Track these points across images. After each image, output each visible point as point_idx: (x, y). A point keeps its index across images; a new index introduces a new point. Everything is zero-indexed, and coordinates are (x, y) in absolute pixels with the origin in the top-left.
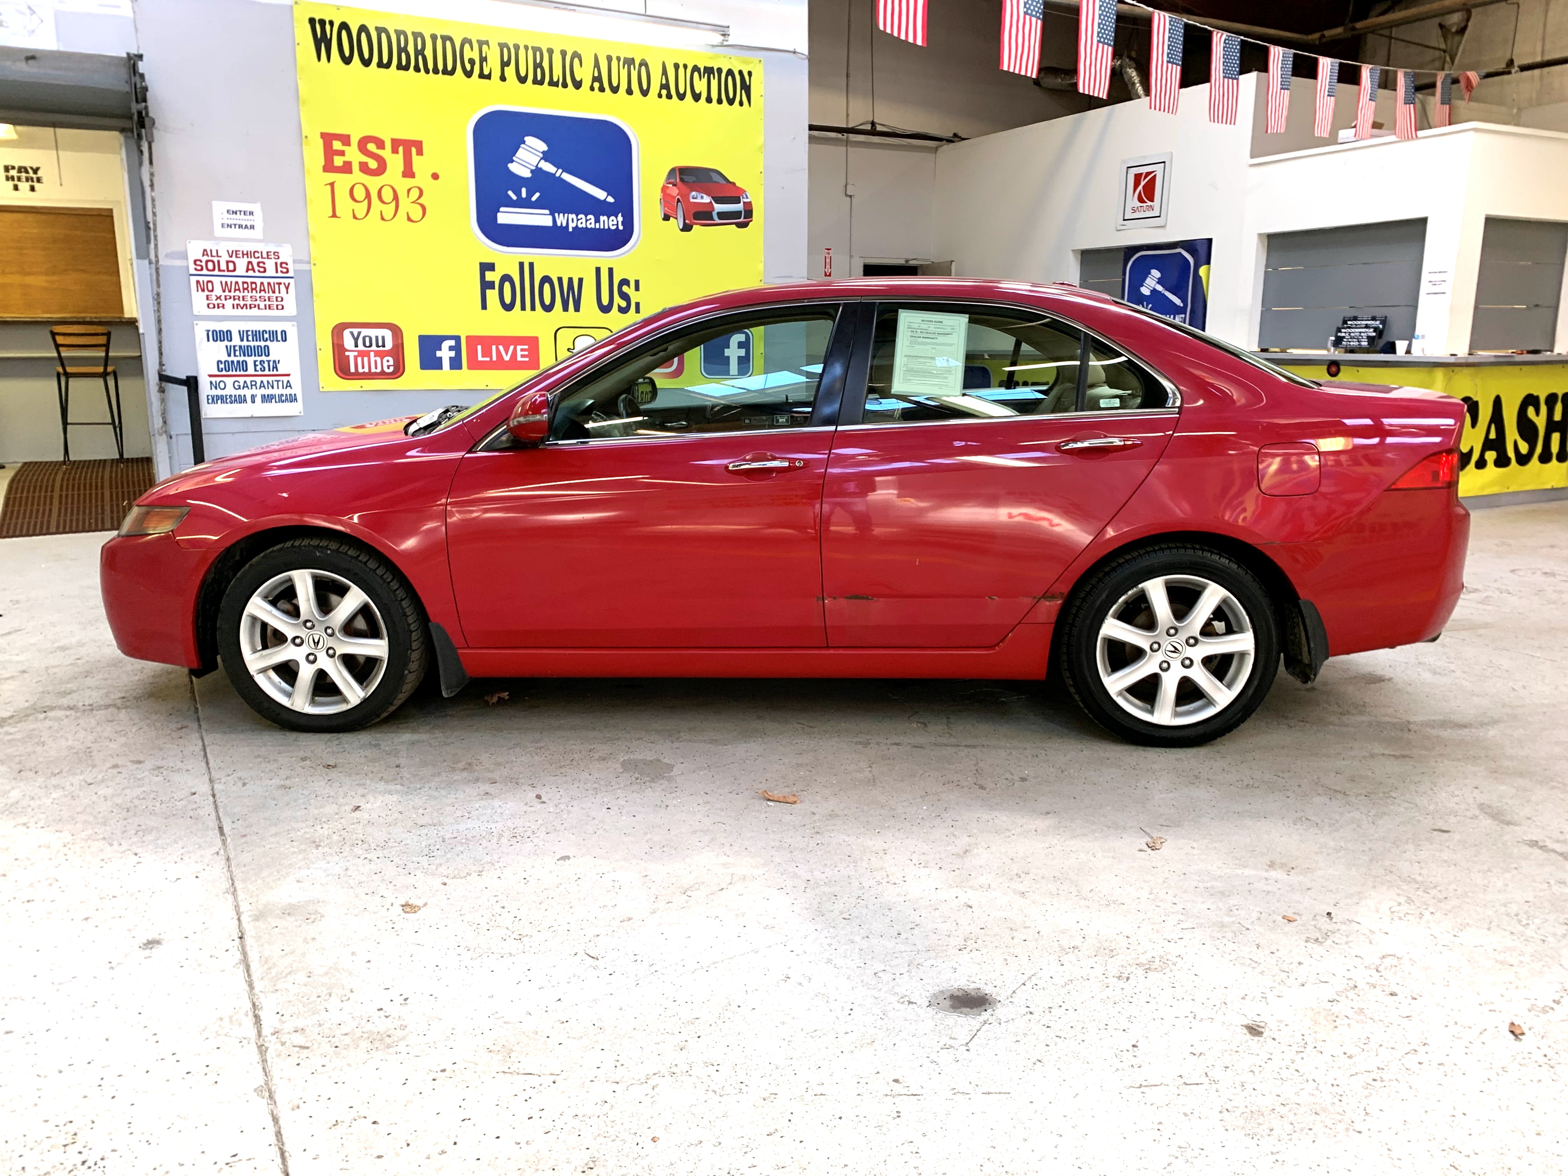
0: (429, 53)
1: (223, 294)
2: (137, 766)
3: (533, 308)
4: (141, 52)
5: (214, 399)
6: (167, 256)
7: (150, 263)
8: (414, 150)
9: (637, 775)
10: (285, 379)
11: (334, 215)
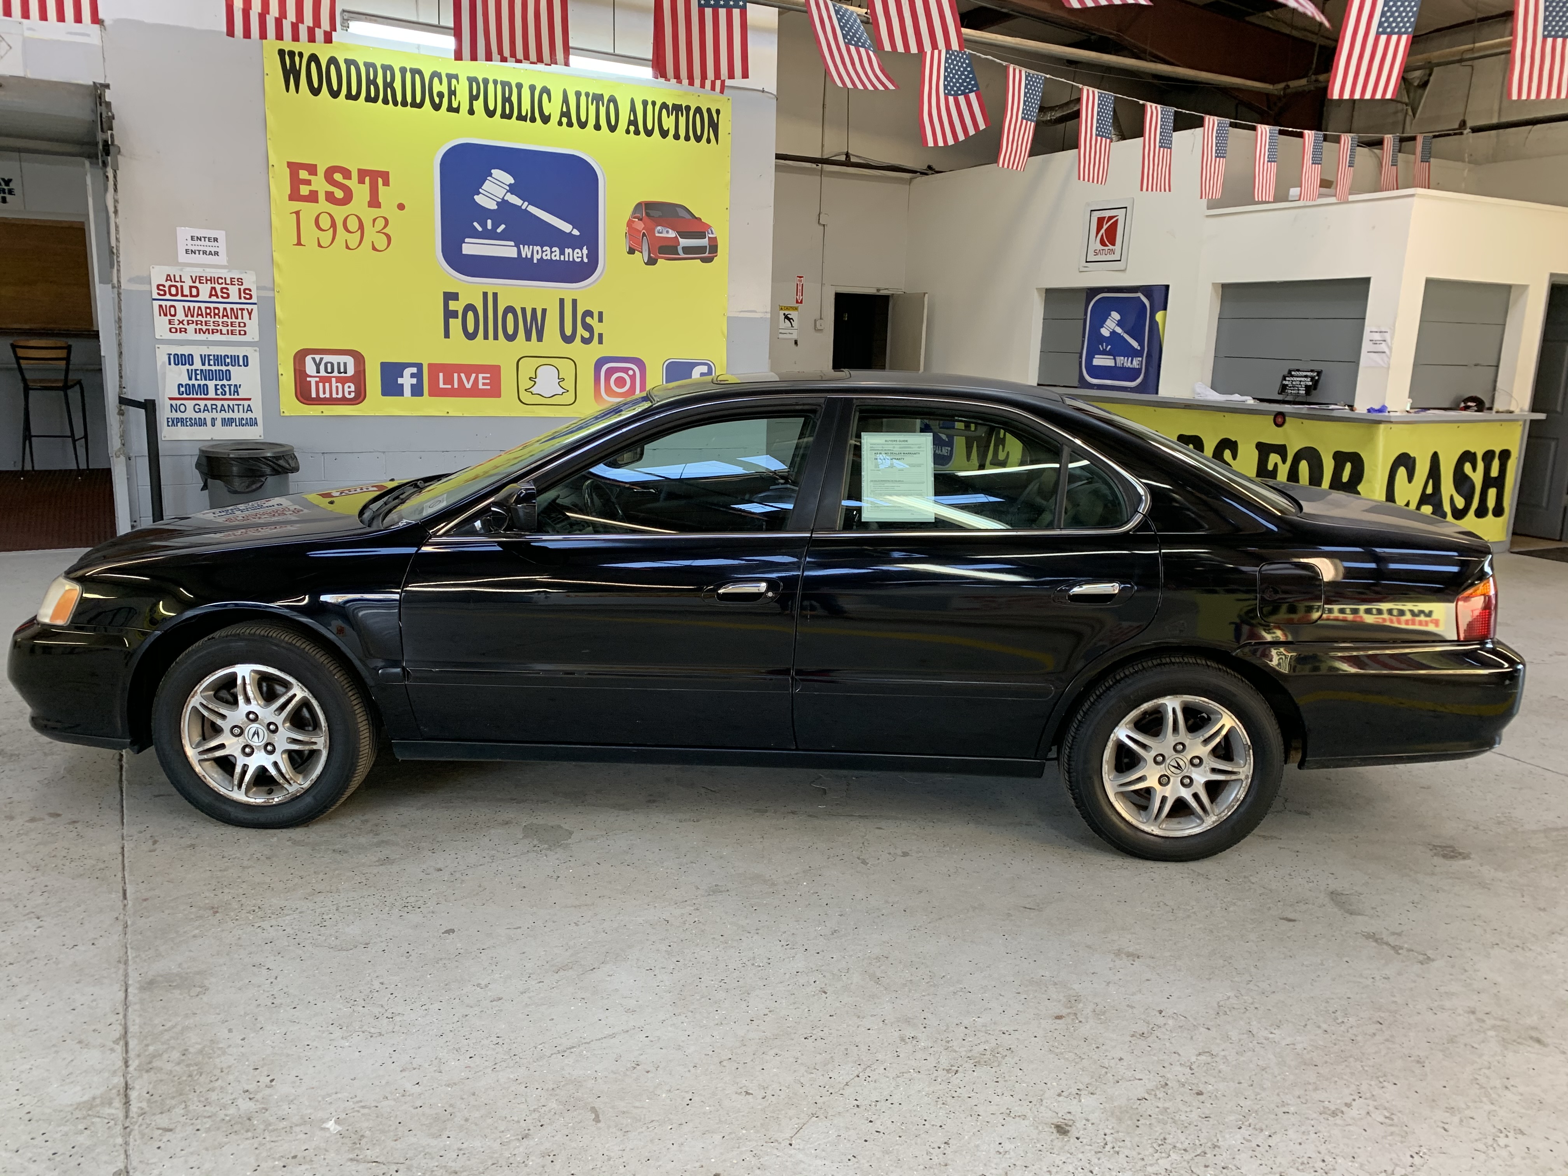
0: (398, 85)
1: (186, 319)
2: (52, 819)
3: (496, 337)
4: (107, 82)
5: (174, 422)
6: (130, 280)
7: (113, 287)
8: (380, 181)
9: (536, 842)
10: (246, 403)
11: (299, 243)
